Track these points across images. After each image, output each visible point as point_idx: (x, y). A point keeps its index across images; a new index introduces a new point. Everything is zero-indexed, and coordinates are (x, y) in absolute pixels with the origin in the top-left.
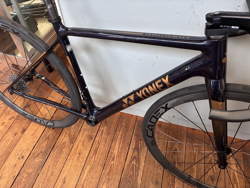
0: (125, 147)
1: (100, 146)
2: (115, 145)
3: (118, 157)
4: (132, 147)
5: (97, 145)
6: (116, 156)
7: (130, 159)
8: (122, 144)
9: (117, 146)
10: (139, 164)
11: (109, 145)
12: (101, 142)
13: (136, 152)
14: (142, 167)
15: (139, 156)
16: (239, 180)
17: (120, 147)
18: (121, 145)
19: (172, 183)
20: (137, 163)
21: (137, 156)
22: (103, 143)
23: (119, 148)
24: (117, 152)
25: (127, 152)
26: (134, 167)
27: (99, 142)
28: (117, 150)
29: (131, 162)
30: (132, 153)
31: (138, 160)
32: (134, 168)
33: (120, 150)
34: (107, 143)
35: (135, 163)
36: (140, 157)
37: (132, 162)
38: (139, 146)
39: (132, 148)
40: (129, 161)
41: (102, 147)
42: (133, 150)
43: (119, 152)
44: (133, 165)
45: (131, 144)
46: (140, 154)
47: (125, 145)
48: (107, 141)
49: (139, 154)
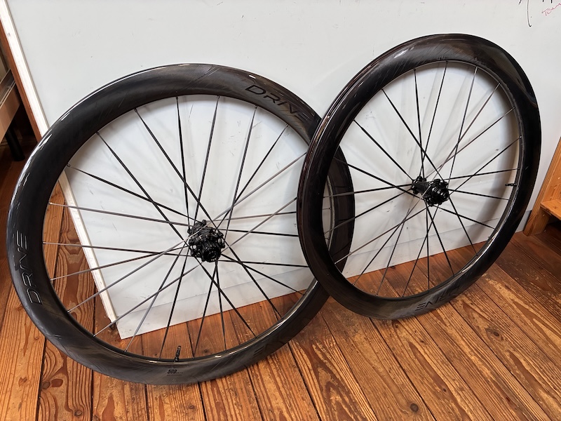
0: (290, 377)
1: (228, 413)
2: (264, 387)
3: (292, 409)
4: (307, 368)
5: (219, 415)
6: (284, 410)
7: (321, 396)
8: (279, 376)
9: (271, 386)
10: (348, 393)
11: (249, 396)
12: (225, 402)
13: (322, 373)
14: (359, 397)
15: (334, 376)
16: (532, 307)
17: (280, 385)
18: (278, 379)
19: (440, 387)
20: (344, 395)
21: (331, 381)
22: (230, 400)
23: (279, 388)
24: (280, 400)
25: (303, 385)
26: (344, 406)
27: (221, 405)
28: (277, 394)
29: (327, 401)
30: (316, 381)
31: (340, 387)
32: (346, 409)
33: (283, 392)
34: (241, 395)
35: (338, 398)
36: (338, 377)
37: (330, 401)
38: (321, 356)
39: (308, 371)
40: (322, 401)
41: (237, 412)
42: (312, 372)
43: (285, 396)
44: (337, 403)
45: (299, 362)
46: (335, 372)
47: (287, 373)
48: (239, 391)
49: (331, 372)
